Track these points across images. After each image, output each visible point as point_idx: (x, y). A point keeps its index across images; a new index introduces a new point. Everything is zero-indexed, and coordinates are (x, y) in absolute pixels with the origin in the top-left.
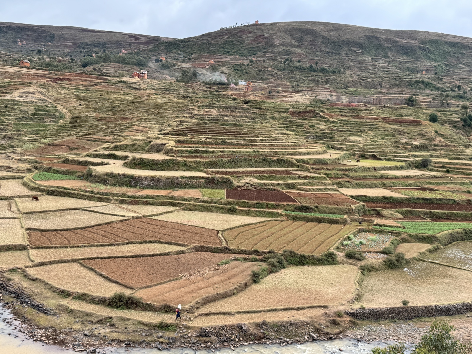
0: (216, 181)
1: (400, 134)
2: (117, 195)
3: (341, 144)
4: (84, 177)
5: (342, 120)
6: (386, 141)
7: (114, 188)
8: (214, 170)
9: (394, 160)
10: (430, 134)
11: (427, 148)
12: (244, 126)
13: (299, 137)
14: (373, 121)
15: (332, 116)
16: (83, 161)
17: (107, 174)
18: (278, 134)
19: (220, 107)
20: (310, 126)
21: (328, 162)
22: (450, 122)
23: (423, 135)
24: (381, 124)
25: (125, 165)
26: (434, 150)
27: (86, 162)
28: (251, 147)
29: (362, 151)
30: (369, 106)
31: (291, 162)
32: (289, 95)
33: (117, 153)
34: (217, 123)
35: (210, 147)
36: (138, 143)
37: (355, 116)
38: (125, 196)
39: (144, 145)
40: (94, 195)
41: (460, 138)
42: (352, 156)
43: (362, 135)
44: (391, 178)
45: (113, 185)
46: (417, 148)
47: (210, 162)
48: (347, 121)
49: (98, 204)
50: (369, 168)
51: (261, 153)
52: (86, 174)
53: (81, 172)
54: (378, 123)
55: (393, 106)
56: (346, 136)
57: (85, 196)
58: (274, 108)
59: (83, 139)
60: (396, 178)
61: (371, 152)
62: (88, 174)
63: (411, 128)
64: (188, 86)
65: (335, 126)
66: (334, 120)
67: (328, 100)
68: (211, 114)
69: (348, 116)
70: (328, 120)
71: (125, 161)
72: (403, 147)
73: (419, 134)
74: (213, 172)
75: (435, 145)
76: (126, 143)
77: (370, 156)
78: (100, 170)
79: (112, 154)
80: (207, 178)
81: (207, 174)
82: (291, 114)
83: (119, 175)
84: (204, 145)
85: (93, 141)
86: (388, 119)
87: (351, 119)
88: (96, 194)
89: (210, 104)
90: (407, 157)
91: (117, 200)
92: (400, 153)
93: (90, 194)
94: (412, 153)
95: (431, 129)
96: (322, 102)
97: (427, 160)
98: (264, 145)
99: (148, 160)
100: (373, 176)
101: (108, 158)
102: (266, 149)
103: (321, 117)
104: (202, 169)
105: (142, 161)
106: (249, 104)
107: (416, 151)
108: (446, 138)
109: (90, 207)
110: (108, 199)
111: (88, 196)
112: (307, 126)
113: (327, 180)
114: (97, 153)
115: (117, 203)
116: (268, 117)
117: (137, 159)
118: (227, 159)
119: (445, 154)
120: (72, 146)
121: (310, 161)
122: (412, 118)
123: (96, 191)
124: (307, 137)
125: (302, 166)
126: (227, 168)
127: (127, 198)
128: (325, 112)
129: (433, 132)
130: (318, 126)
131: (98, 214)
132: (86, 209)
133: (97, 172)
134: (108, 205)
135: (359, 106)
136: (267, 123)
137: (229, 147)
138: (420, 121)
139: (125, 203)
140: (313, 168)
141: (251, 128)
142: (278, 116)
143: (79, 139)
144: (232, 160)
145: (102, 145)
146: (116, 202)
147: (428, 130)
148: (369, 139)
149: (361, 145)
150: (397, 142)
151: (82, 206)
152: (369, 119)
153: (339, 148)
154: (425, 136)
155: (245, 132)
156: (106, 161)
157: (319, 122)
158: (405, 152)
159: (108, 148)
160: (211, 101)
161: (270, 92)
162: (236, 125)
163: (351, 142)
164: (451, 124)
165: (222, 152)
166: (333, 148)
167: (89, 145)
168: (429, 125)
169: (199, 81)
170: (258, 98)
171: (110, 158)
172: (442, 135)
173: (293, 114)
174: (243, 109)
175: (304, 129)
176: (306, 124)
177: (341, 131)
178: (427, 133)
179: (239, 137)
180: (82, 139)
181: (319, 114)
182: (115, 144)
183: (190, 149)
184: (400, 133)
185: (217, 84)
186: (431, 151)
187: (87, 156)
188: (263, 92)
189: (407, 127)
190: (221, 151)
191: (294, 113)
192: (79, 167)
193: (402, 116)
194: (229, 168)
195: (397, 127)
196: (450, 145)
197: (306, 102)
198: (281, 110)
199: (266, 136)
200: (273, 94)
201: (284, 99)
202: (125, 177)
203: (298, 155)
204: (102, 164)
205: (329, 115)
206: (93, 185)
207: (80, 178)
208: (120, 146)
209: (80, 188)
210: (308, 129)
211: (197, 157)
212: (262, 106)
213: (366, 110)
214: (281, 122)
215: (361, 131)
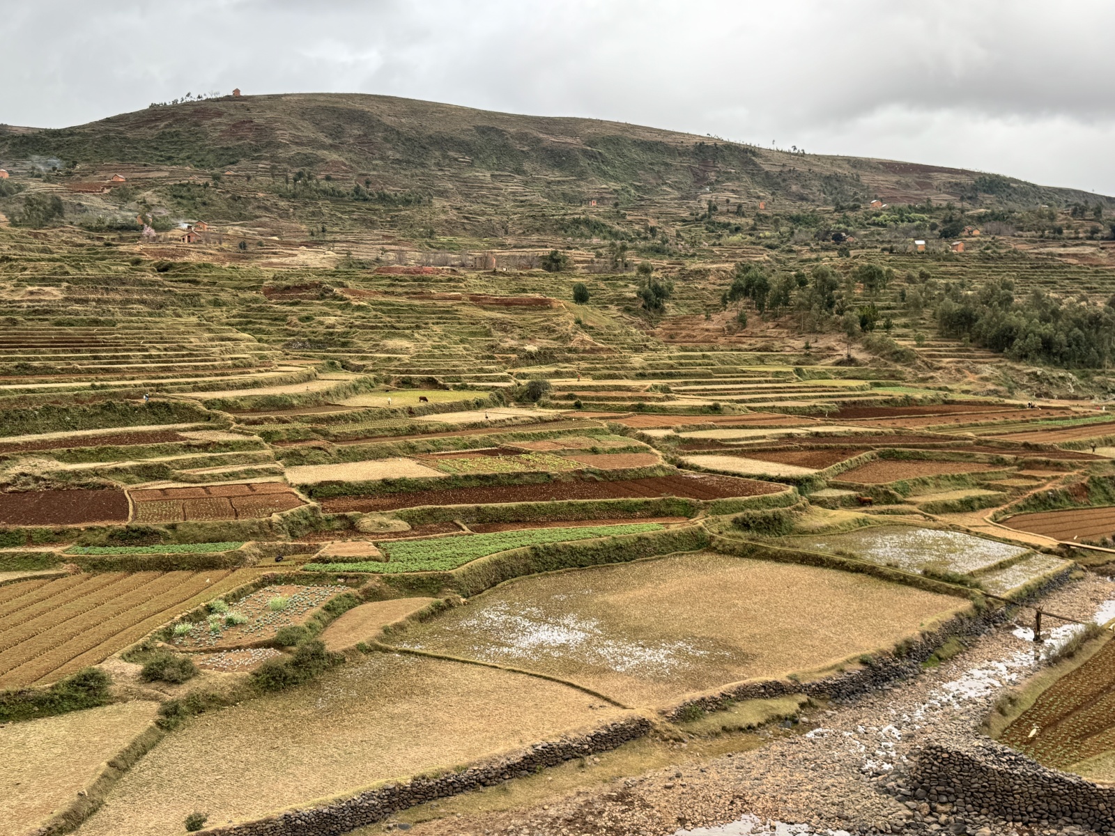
1: (505, 330)
3: (363, 358)
5: (381, 304)
6: (467, 346)
9: (473, 388)
10: (563, 328)
11: (552, 357)
12: (119, 325)
13: (266, 345)
14: (449, 303)
15: (360, 294)
18: (212, 340)
19: (77, 282)
20: (301, 320)
21: (295, 402)
22: (620, 300)
23: (551, 330)
24: (466, 310)
26: (568, 360)
28: (92, 377)
29: (407, 372)
30: (462, 271)
31: (187, 408)
32: (290, 252)
34: (47, 320)
37: (415, 294)
41: (628, 334)
42: (383, 385)
43: (416, 335)
44: (436, 432)
46: (531, 358)
48: (393, 305)
50: (394, 411)
51: (111, 390)
54: (459, 308)
55: (515, 271)
56: (377, 337)
58: (230, 279)
60: (449, 429)
61: (427, 372)
63: (529, 316)
64: (36, 236)
65: (364, 318)
66: (362, 303)
67: (378, 260)
68: (42, 297)
69: (400, 295)
70: (348, 305)
72: (502, 358)
73: (543, 329)
75: (570, 350)
77: (422, 381)
82: (265, 294)
86: (486, 299)
87: (403, 300)
89: (55, 273)
90: (504, 379)
92: (491, 371)
94: (515, 371)
95: (567, 314)
96: (363, 265)
97: (539, 383)
98: (141, 370)
100: (391, 430)
102: (137, 378)
103: (335, 297)
106: (170, 273)
107: (529, 365)
108: (598, 334)
112: (295, 319)
113: (262, 448)
116: (202, 300)
119: (587, 369)
121: (243, 403)
122: (537, 296)
124: (288, 345)
125: (217, 416)
128: (347, 287)
129: (572, 322)
130: (321, 318)
135: (439, 272)
136: (193, 314)
137: (26, 379)
138: (550, 301)
140: (239, 421)
141: (140, 328)
142: (230, 299)
147: (561, 319)
148: (429, 343)
149: (406, 358)
150: (493, 347)
152: (445, 299)
153: (359, 366)
154: (554, 331)
155: (116, 338)
157: (326, 309)
158: (505, 368)
160: (60, 267)
161: (243, 246)
162: (96, 322)
163: (387, 352)
164: (622, 304)
166: (346, 367)
168: (567, 307)
169: (71, 223)
170: (211, 258)
172: (591, 328)
173: (270, 292)
174: (142, 284)
175: (286, 327)
176: (294, 313)
177: (372, 328)
178: (558, 325)
179: (86, 351)
181: (332, 291)
184: (504, 327)
185: (118, 229)
186: (560, 364)
188: (225, 245)
189: (521, 314)
191: (274, 289)
193: (524, 291)
195: (499, 315)
196: (602, 349)
197: (325, 265)
198: (247, 284)
199: (167, 345)
200: (251, 248)
201: (275, 260)
203: (224, 389)
205: (353, 293)
210: (295, 325)
212: (203, 276)
213: (450, 280)
214: (234, 312)
215: (418, 327)
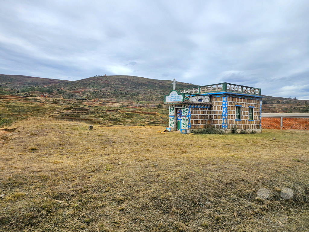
5: (126, 113)
10: (158, 118)
15: (123, 111)
37: (133, 112)
46: (151, 123)
48: (129, 113)
54: (140, 114)
55: (152, 108)
56: (125, 119)
63: (152, 116)
65: (123, 116)
67: (128, 105)
70: (121, 113)
72: (146, 123)
73: (154, 118)
86: (145, 112)
96: (125, 106)
103: (118, 112)
106: (90, 107)
112: (111, 116)
116: (95, 112)
130: (116, 116)
135: (138, 107)
138: (156, 113)
142: (100, 112)
148: (134, 120)
168: (159, 114)
170: (98, 105)
172: (163, 118)
184: (147, 117)
191: (108, 110)
196: (164, 122)
197: (118, 106)
198: (103, 110)
200: (105, 103)
201: (109, 105)
213: (140, 109)
214: (101, 114)
215: (132, 117)
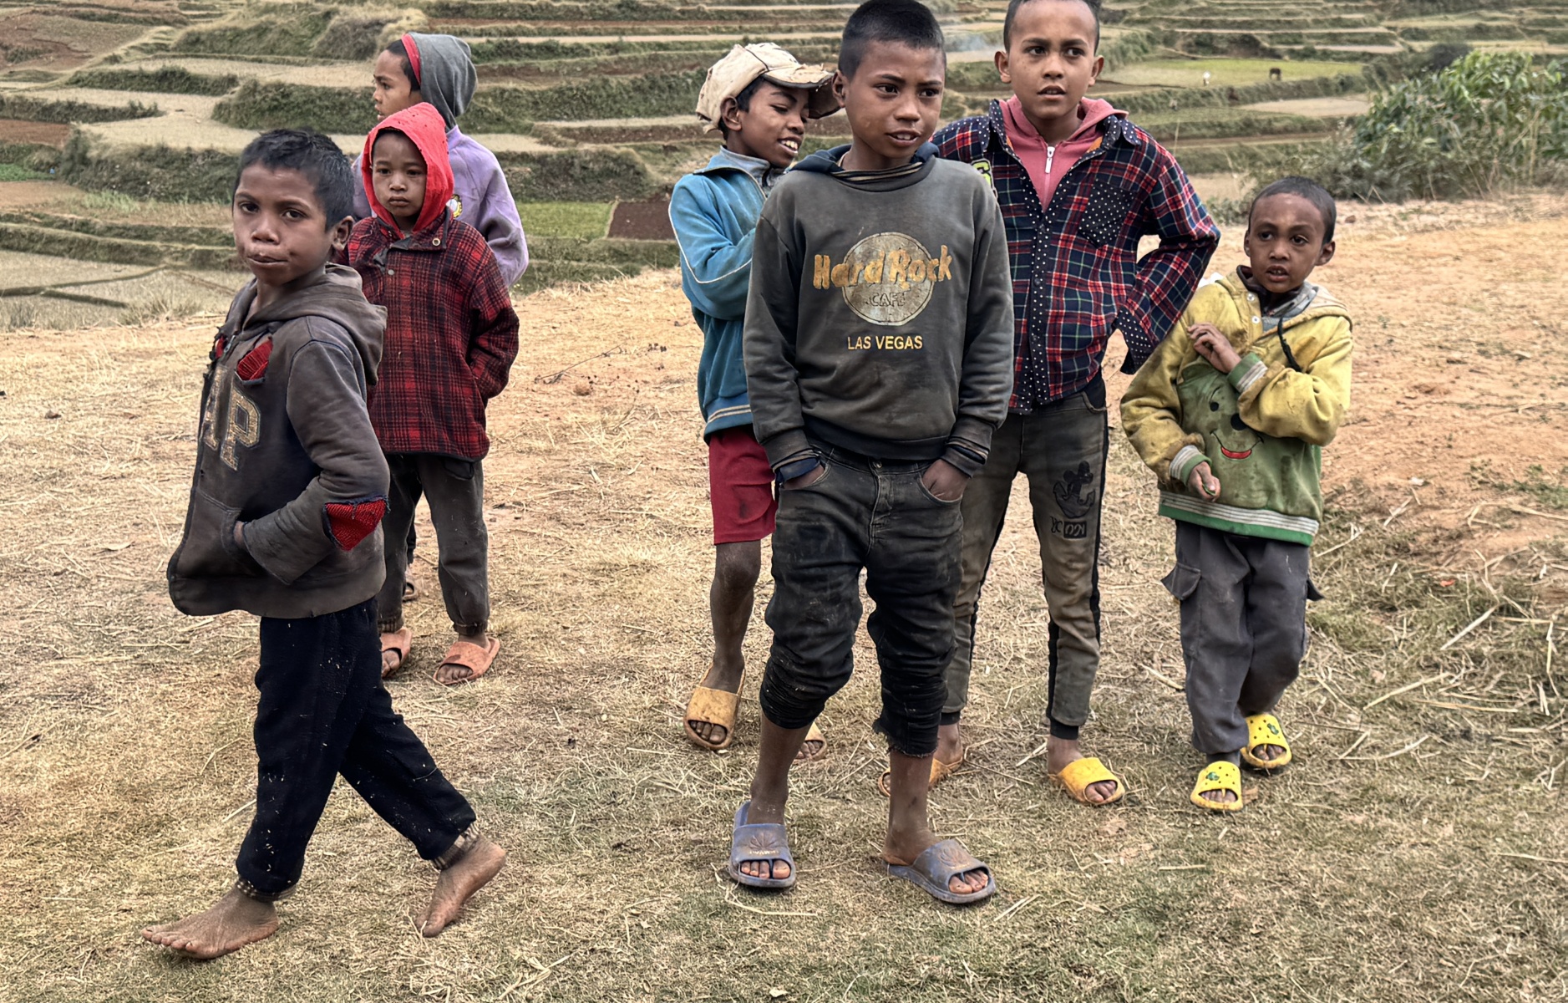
0: (576, 171)
2: (181, 234)
4: (62, 169)
7: (173, 208)
8: (576, 124)
9: (1325, 56)
16: (58, 103)
17: (143, 154)
25: (221, 115)
27: (70, 106)
28: (736, 26)
29: (1203, 24)
33: (195, 67)
35: (567, 28)
36: (281, 21)
38: (214, 240)
39: (305, 31)
40: (94, 238)
42: (1161, 47)
44: (1286, 131)
45: (171, 197)
47: (560, 92)
49: (109, 270)
50: (1206, 95)
52: (66, 155)
53: (50, 149)
57: (60, 241)
59: (61, 13)
60: (1307, 127)
61: (1240, 25)
62: (72, 158)
71: (218, 100)
74: (568, 132)
76: (231, 24)
77: (1233, 41)
78: (119, 136)
79: (173, 73)
80: (542, 160)
81: (547, 141)
83: (190, 155)
84: (541, 24)
85: (101, 19)
88: (100, 234)
90: (1381, 39)
91: (184, 254)
92: (1356, 24)
93: (80, 235)
94: (1402, 24)
97: (1452, 49)
98: (794, 16)
99: (307, 89)
101: (159, 89)
102: (798, 29)
104: (527, 121)
105: (285, 95)
107: (1423, 13)
109: (76, 284)
110: (146, 252)
111: (73, 241)
114: (116, 68)
115: (183, 268)
117: (265, 88)
118: (626, 80)
119: (1537, 22)
120: (19, 43)
121: (968, 75)
123: (100, 222)
126: (627, 116)
127: (223, 244)
131: (104, 308)
132: (60, 290)
133: (106, 147)
134: (148, 274)
137: (644, 26)
139: (216, 267)
143: (45, 13)
144: (647, 84)
145: (137, 34)
146: (179, 263)
151: (46, 281)
156: (146, 99)
158: (1380, 19)
159: (161, 47)
165: (614, 48)
167: (86, 37)
171: (169, 90)
180: (55, 13)
182: (190, 28)
183: (483, 40)
186: (1484, 12)
187: (77, 82)
190: (608, 46)
192: (41, 128)
194: (638, 114)
202: (215, 164)
204: (133, 113)
206: (89, 199)
207: (44, 175)
208: (211, 34)
209: (38, 211)
211: (508, 72)
